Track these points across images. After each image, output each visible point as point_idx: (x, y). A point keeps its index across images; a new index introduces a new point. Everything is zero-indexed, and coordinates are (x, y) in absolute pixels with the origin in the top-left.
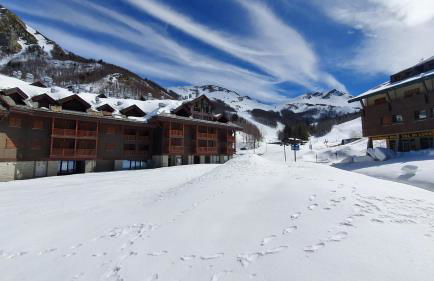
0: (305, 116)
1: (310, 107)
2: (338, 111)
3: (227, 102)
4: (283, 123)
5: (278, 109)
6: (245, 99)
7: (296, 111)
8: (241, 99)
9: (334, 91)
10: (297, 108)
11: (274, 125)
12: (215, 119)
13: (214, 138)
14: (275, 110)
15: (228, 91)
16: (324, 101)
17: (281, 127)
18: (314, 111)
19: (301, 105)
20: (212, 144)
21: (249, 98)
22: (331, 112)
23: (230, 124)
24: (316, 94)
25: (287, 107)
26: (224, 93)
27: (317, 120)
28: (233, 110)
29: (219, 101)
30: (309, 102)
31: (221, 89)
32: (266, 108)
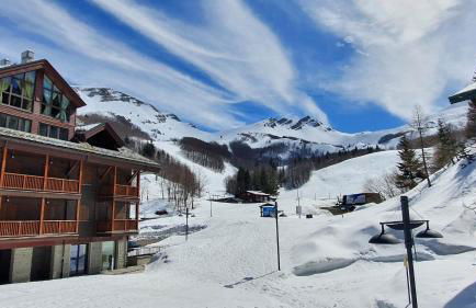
0: (266, 155)
1: (274, 141)
2: (314, 149)
3: (135, 122)
4: (234, 164)
5: (225, 141)
6: (169, 120)
7: (254, 146)
8: (162, 119)
9: (306, 119)
10: (254, 140)
11: (219, 167)
12: (79, 137)
13: (71, 191)
14: (221, 143)
15: (139, 103)
16: (294, 133)
17: (230, 171)
18: (280, 148)
19: (261, 136)
20: (61, 210)
21: (176, 118)
22: (305, 151)
23: (125, 153)
24: (282, 121)
25: (239, 138)
26: (131, 105)
27: (285, 162)
28: (145, 136)
29: (121, 119)
30: (274, 132)
31: (125, 98)
32: (206, 138)
